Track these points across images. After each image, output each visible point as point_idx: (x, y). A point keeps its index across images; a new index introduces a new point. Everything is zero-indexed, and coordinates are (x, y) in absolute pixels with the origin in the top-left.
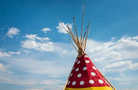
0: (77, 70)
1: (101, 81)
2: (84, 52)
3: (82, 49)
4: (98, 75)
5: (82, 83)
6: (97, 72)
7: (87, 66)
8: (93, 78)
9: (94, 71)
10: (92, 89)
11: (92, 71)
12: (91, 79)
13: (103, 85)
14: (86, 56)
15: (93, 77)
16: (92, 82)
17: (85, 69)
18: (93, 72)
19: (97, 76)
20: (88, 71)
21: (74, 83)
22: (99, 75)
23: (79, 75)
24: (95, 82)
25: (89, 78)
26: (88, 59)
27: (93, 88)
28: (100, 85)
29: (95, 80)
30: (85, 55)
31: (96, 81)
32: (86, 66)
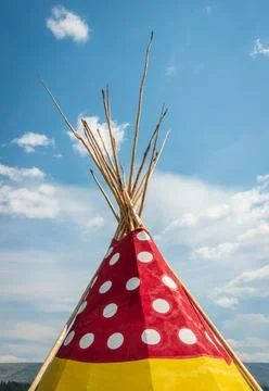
0: (106, 287)
1: (187, 336)
2: (138, 219)
3: (131, 209)
4: (180, 312)
5: (116, 341)
6: (179, 298)
7: (140, 272)
8: (159, 322)
9: (166, 294)
10: (148, 366)
11: (160, 296)
12: (152, 326)
13: (195, 351)
14: (141, 237)
15: (158, 319)
16: (151, 337)
17: (133, 284)
18: (163, 298)
19: (175, 313)
20: (142, 293)
21: (87, 341)
22: (184, 312)
23: (110, 311)
24: (164, 339)
25: (143, 321)
26: (147, 247)
27: (152, 361)
28: (182, 351)
29: (166, 329)
30: (141, 230)
31: (169, 333)
32: (137, 276)
